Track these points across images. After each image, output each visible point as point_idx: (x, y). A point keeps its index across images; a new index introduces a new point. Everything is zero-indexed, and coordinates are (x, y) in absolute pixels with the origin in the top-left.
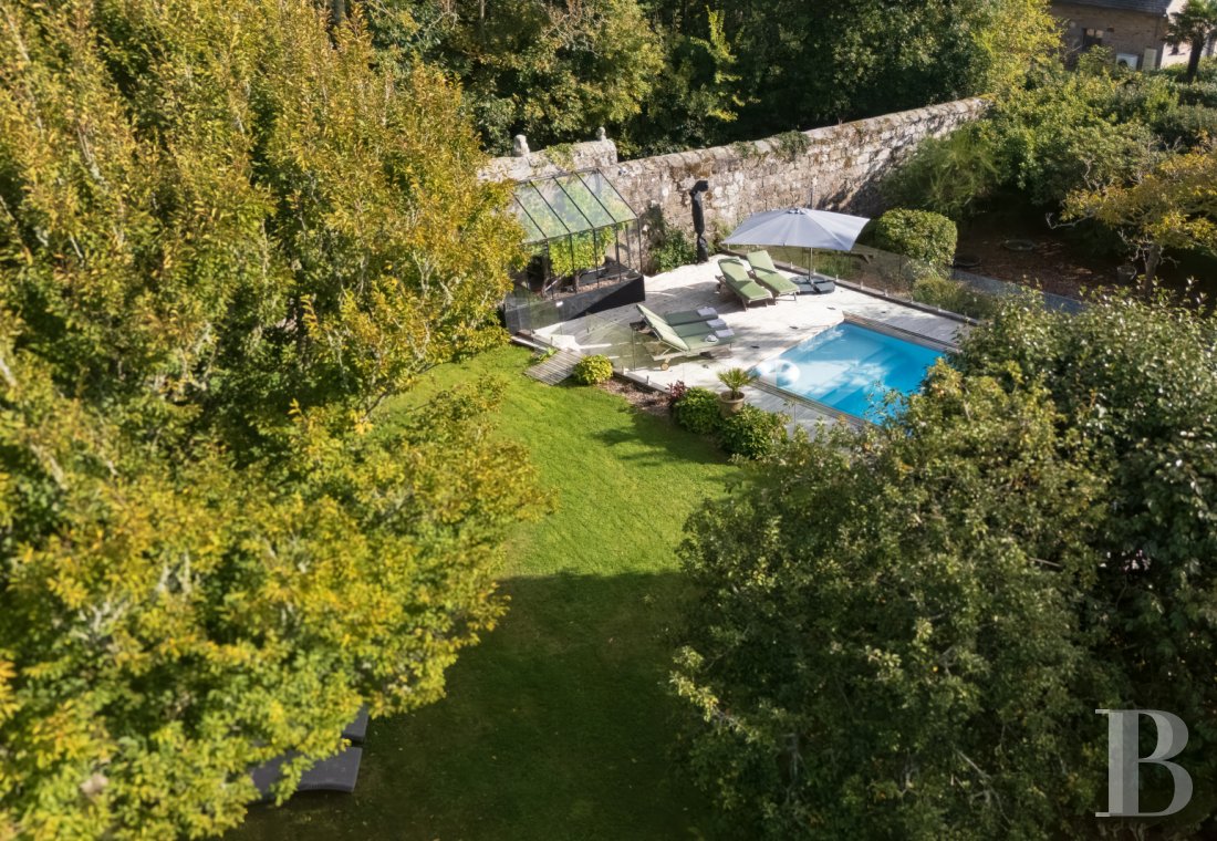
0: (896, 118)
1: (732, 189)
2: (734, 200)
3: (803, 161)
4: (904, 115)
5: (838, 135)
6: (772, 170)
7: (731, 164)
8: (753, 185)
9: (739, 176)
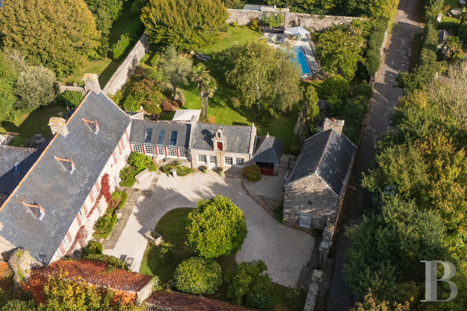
0: (345, 17)
1: (308, 21)
2: (309, 23)
3: (323, 20)
4: (348, 17)
5: (331, 18)
6: (317, 20)
7: (309, 17)
8: (313, 22)
9: (310, 20)
